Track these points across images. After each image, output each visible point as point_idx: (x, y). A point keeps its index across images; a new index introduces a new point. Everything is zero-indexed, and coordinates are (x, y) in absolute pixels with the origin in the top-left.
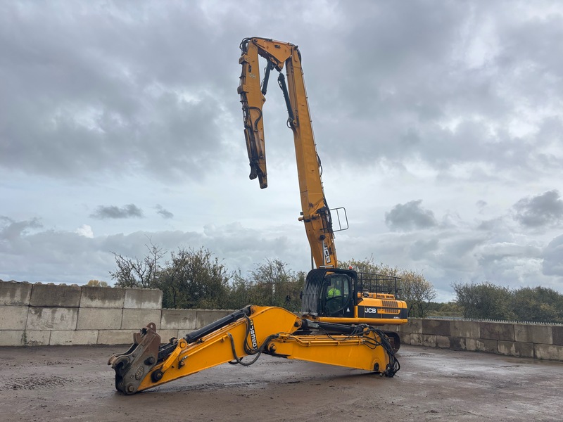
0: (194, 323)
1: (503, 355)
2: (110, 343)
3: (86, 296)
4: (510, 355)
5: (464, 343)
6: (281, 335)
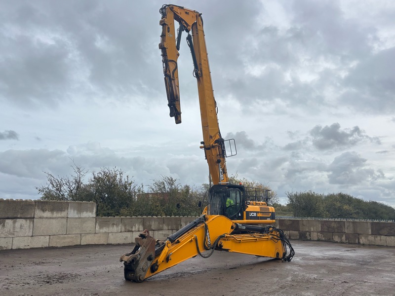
0: (120, 228)
1: (337, 242)
2: (59, 245)
3: (39, 209)
4: (342, 243)
5: (310, 235)
6: (226, 235)
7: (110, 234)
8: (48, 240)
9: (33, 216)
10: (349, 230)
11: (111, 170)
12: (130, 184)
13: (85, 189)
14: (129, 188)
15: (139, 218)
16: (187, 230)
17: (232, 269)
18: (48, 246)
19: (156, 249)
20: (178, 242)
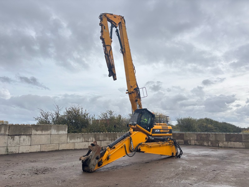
0: (81, 139)
3: (34, 129)
4: (208, 146)
5: (190, 142)
8: (40, 147)
9: (30, 134)
10: (212, 138)
11: (76, 106)
12: (87, 114)
13: (61, 118)
14: (87, 117)
15: (92, 134)
16: (119, 141)
17: (146, 163)
18: (40, 151)
19: (101, 152)
20: (114, 148)
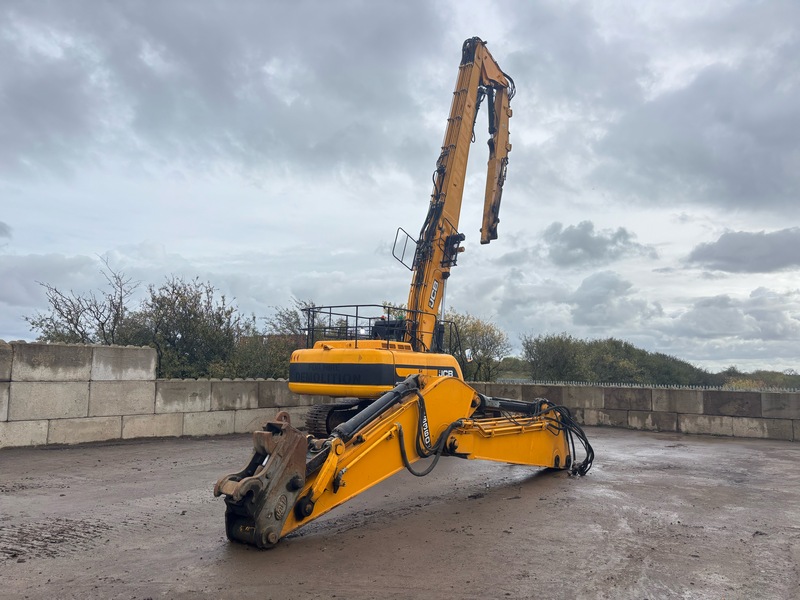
0: (208, 402)
1: (635, 429)
2: (71, 441)
3: (21, 360)
4: (644, 430)
5: (582, 416)
6: (464, 422)
7: (188, 416)
8: (45, 430)
9: (7, 377)
10: (659, 405)
11: (189, 282)
12: (229, 312)
13: (132, 323)
14: (226, 320)
15: (248, 382)
17: (474, 497)
18: (45, 442)
19: (308, 461)
20: (360, 440)
